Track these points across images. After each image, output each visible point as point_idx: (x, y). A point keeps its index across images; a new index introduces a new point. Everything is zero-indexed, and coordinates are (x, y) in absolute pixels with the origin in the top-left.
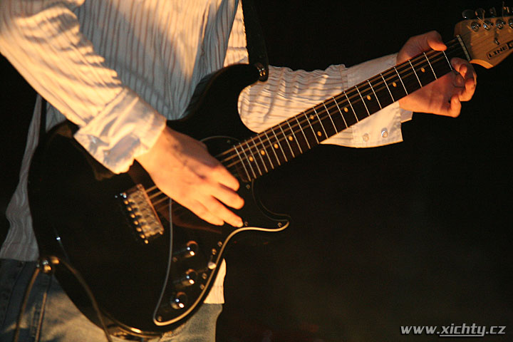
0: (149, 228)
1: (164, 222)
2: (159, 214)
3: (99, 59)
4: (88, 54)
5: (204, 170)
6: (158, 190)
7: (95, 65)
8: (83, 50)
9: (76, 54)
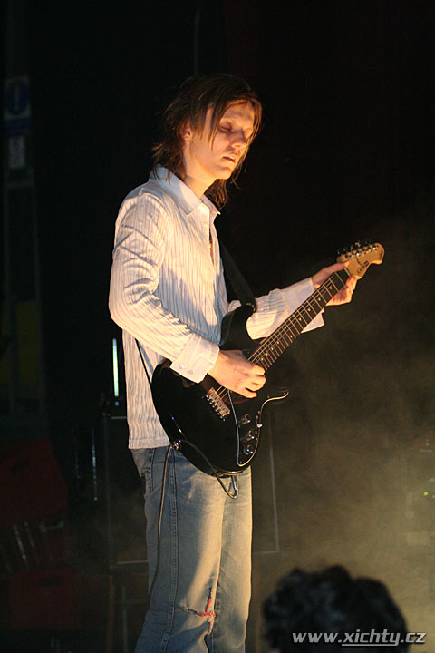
0: (224, 412)
1: (229, 406)
2: (226, 403)
3: (176, 320)
4: (171, 318)
5: (246, 370)
6: (223, 388)
7: (175, 323)
8: (168, 317)
9: (164, 320)
